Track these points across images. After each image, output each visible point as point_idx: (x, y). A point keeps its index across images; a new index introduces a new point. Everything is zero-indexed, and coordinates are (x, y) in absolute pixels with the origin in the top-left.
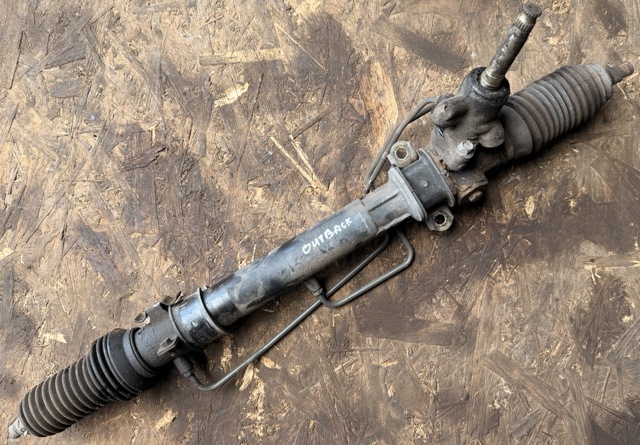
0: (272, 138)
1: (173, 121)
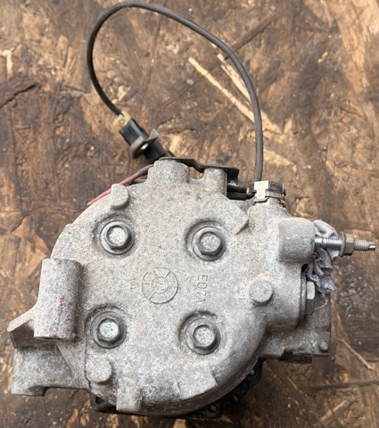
0: (192, 61)
1: (39, 42)
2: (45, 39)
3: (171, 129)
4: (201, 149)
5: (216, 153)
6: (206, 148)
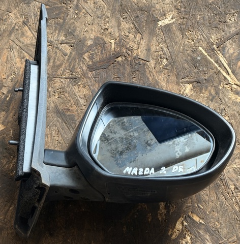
0: (200, 48)
1: (128, 36)
2: (130, 35)
3: (187, 81)
4: (201, 92)
5: (208, 94)
6: (204, 91)
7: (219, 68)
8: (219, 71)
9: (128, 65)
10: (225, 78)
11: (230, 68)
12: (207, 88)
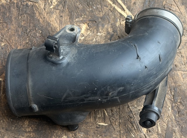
3: (82, 21)
4: (98, 31)
5: (106, 33)
6: (101, 30)
7: (113, 5)
8: (114, 8)
9: (14, 8)
10: (121, 14)
11: (124, 4)
12: (103, 26)
